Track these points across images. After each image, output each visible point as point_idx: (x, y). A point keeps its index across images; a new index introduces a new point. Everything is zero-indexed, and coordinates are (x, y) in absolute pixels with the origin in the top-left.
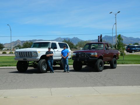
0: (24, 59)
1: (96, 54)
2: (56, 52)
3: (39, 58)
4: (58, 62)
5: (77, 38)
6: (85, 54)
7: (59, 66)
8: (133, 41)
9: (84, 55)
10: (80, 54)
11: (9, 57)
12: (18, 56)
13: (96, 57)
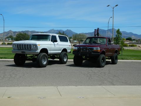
0: (22, 52)
1: (99, 49)
2: (56, 46)
3: (39, 51)
4: (57, 56)
5: (70, 30)
6: (87, 48)
7: (59, 60)
8: (126, 35)
9: (86, 50)
10: (82, 48)
11: (3, 49)
12: (16, 49)
13: (99, 52)
